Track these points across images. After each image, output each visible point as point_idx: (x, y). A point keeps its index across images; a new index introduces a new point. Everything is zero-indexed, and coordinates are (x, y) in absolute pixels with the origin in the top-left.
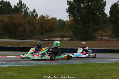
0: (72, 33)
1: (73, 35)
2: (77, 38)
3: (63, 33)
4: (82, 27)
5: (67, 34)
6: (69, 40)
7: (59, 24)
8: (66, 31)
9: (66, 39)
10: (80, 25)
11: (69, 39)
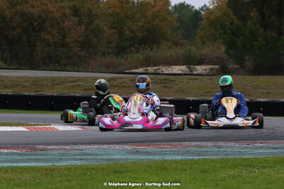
0: (223, 49)
1: (225, 56)
2: (243, 67)
3: (193, 49)
4: (258, 26)
5: (206, 50)
6: (214, 72)
7: (179, 20)
8: (204, 43)
9: (204, 67)
10: (249, 22)
11: (212, 69)
